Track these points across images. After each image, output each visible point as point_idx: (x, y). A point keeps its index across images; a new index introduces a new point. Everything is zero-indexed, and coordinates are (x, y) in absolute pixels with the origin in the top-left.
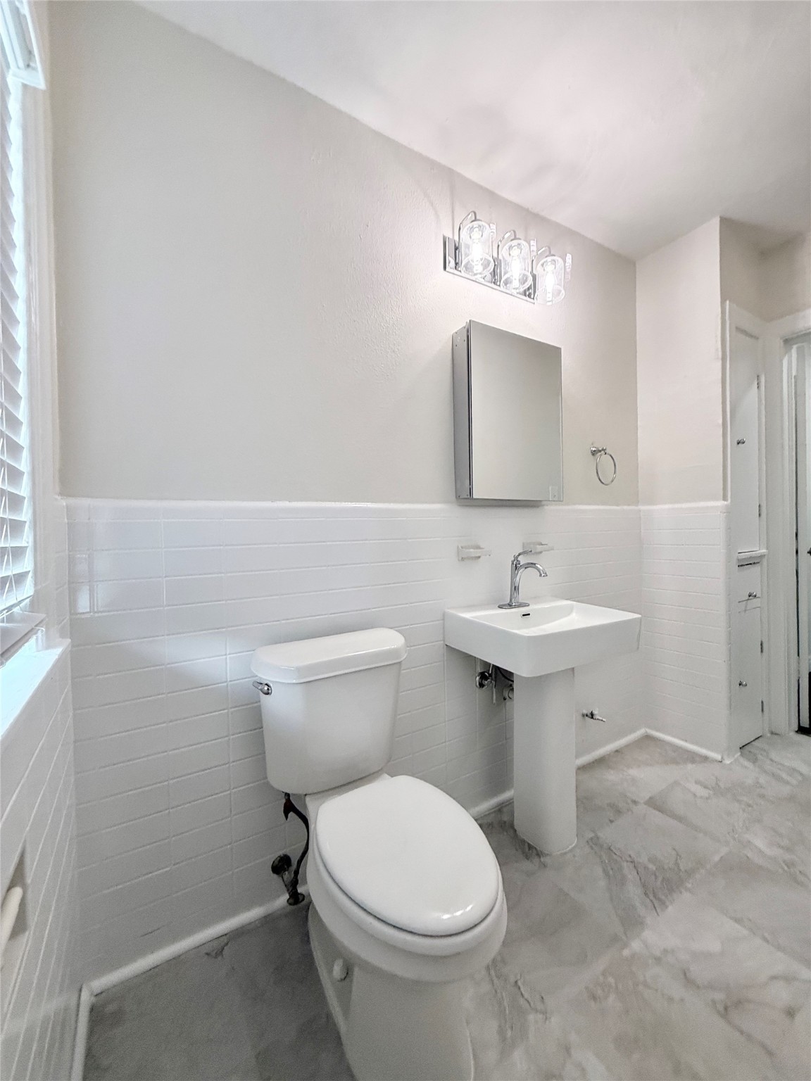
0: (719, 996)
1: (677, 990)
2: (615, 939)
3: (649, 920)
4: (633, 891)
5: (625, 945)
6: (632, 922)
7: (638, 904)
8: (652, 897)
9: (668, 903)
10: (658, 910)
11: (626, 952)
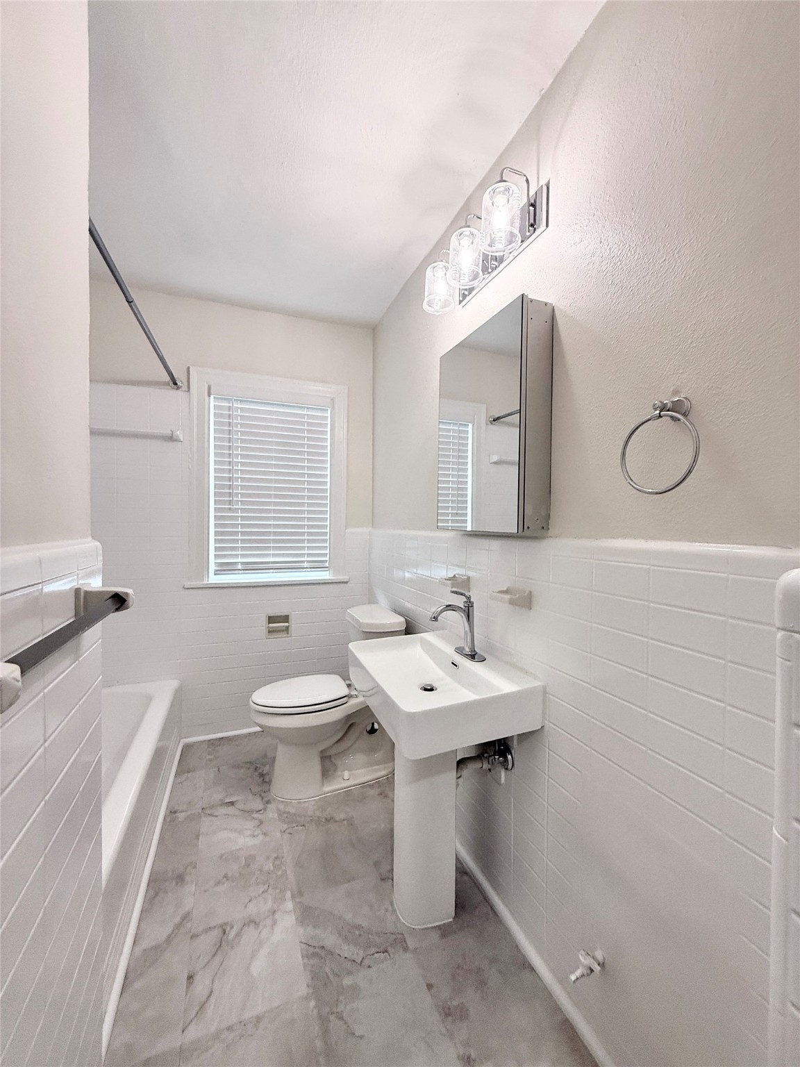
0: (232, 934)
1: (252, 909)
2: (301, 893)
3: (301, 930)
4: (330, 939)
5: (293, 897)
6: (307, 915)
7: (318, 931)
8: (317, 950)
9: (306, 960)
10: (304, 946)
11: (288, 894)
